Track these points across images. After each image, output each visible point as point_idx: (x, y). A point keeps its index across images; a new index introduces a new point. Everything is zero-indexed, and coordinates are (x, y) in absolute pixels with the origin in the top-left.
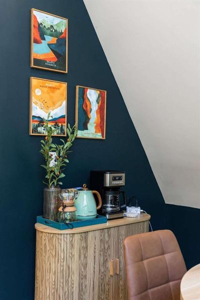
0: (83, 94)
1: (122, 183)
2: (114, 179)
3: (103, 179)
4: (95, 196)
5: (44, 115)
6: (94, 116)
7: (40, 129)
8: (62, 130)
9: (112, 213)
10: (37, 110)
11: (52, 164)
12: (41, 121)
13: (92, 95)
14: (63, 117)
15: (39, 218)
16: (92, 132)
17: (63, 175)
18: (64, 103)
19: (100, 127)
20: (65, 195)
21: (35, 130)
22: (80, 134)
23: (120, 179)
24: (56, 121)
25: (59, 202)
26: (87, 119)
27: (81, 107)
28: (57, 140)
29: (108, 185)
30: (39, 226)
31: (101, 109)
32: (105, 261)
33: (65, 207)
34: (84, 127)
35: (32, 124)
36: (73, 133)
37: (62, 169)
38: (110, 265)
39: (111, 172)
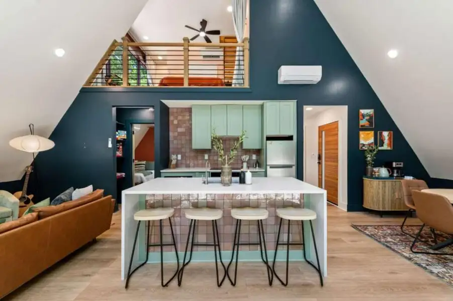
0: (381, 134)
1: (402, 166)
2: (397, 164)
3: (392, 164)
4: (388, 170)
5: (365, 143)
6: (386, 141)
7: (364, 148)
8: (372, 147)
9: (396, 177)
10: (362, 141)
11: (369, 159)
12: (364, 145)
13: (386, 134)
14: (372, 143)
15: (364, 176)
16: (385, 147)
17: (373, 163)
18: (373, 138)
19: (389, 145)
20: (375, 169)
21: (361, 148)
22: (380, 148)
23: (400, 164)
24: (369, 145)
25: (373, 171)
26: (383, 143)
27: (380, 138)
28: (371, 151)
29: (394, 166)
30: (364, 178)
31: (390, 139)
32: (394, 193)
33: (375, 172)
34: (382, 145)
35: (360, 146)
36: (377, 148)
37: (373, 161)
38: (396, 194)
39: (396, 162)
